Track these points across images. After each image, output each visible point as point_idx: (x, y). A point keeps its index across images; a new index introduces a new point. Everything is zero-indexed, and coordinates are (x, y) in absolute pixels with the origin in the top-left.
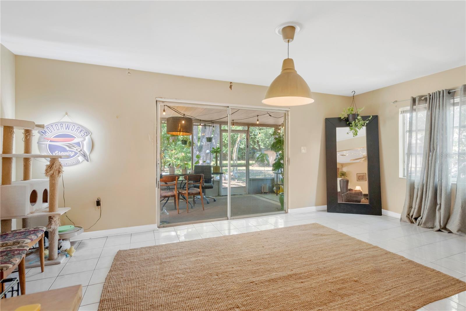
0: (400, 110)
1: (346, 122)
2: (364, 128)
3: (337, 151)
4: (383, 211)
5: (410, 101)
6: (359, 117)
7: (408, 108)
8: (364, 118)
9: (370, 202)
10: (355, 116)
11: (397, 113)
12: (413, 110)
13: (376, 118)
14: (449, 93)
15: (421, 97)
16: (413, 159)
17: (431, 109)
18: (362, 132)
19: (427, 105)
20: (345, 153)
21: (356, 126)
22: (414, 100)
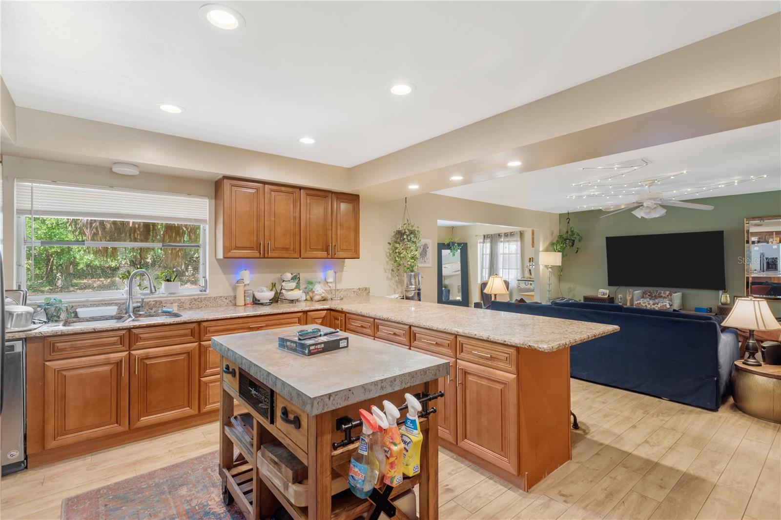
0: (479, 241)
1: (448, 246)
2: (459, 251)
3: (443, 263)
4: (470, 305)
5: (483, 237)
6: (456, 245)
7: (482, 241)
8: (459, 244)
9: (462, 299)
10: (453, 243)
11: (477, 243)
12: (484, 242)
13: (466, 244)
14: (499, 235)
15: (488, 235)
16: (484, 270)
17: (491, 243)
18: (458, 252)
19: (490, 240)
20: (447, 266)
21: (454, 249)
22: (484, 236)
